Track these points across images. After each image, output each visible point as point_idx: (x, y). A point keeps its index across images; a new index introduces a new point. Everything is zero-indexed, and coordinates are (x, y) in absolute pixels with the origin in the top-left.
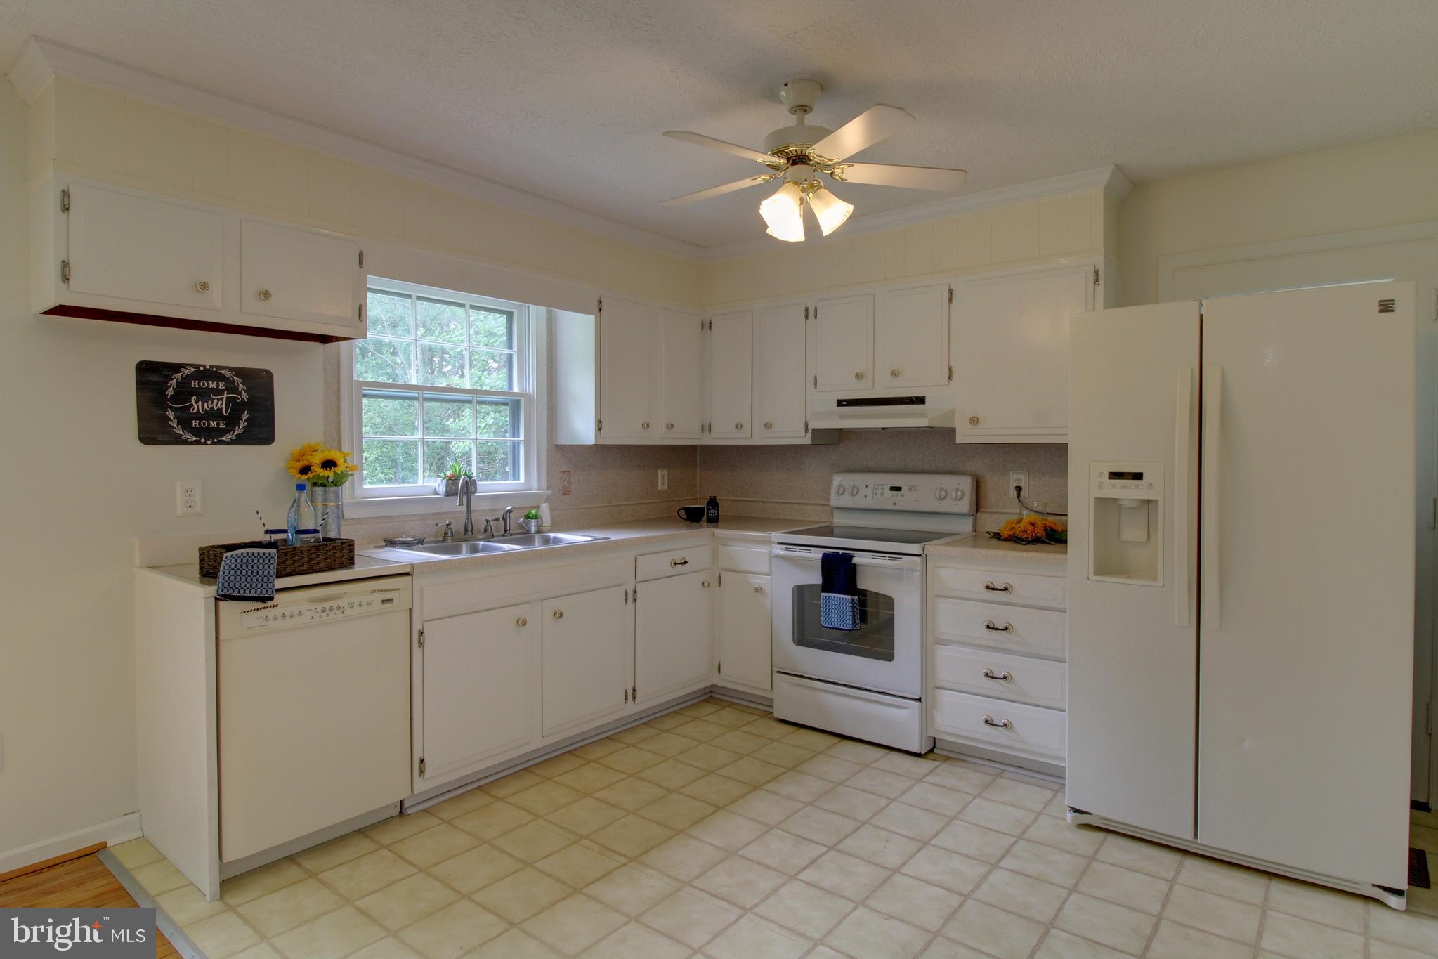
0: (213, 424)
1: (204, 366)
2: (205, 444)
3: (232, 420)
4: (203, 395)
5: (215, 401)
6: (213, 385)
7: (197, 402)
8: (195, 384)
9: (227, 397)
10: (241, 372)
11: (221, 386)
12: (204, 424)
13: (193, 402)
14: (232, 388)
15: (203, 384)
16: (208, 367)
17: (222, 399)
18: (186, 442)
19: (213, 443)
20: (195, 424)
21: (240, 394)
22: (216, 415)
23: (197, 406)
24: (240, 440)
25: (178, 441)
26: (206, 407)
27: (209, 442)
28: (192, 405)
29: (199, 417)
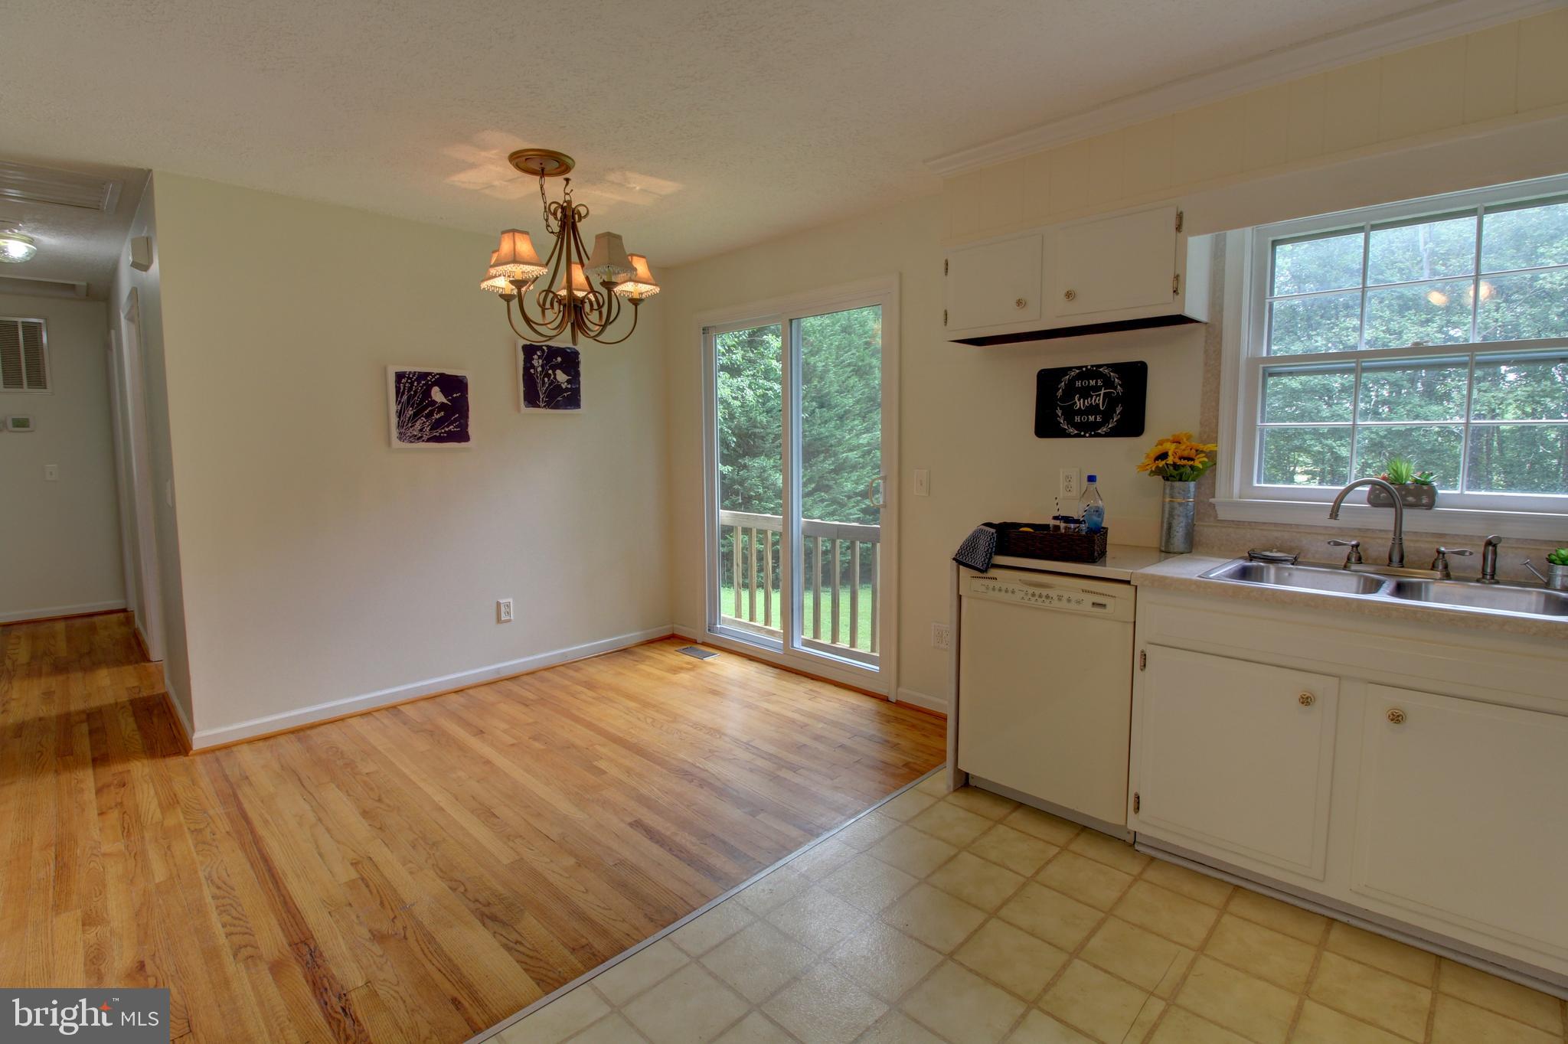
0: (1092, 418)
1: (1086, 367)
2: (1084, 436)
3: (1107, 416)
4: (1085, 393)
5: (1094, 397)
6: (1092, 383)
7: (1079, 400)
8: (1078, 384)
9: (1104, 393)
10: (1115, 367)
11: (1100, 383)
12: (1084, 418)
13: (1076, 400)
14: (1108, 383)
15: (1085, 383)
16: (1089, 367)
17: (1100, 394)
18: (1069, 436)
19: (1091, 436)
20: (1077, 419)
21: (1115, 388)
22: (1093, 410)
23: (1079, 403)
24: (1114, 433)
25: (1063, 434)
26: (1086, 403)
27: (1087, 435)
28: (1076, 402)
29: (1080, 412)
